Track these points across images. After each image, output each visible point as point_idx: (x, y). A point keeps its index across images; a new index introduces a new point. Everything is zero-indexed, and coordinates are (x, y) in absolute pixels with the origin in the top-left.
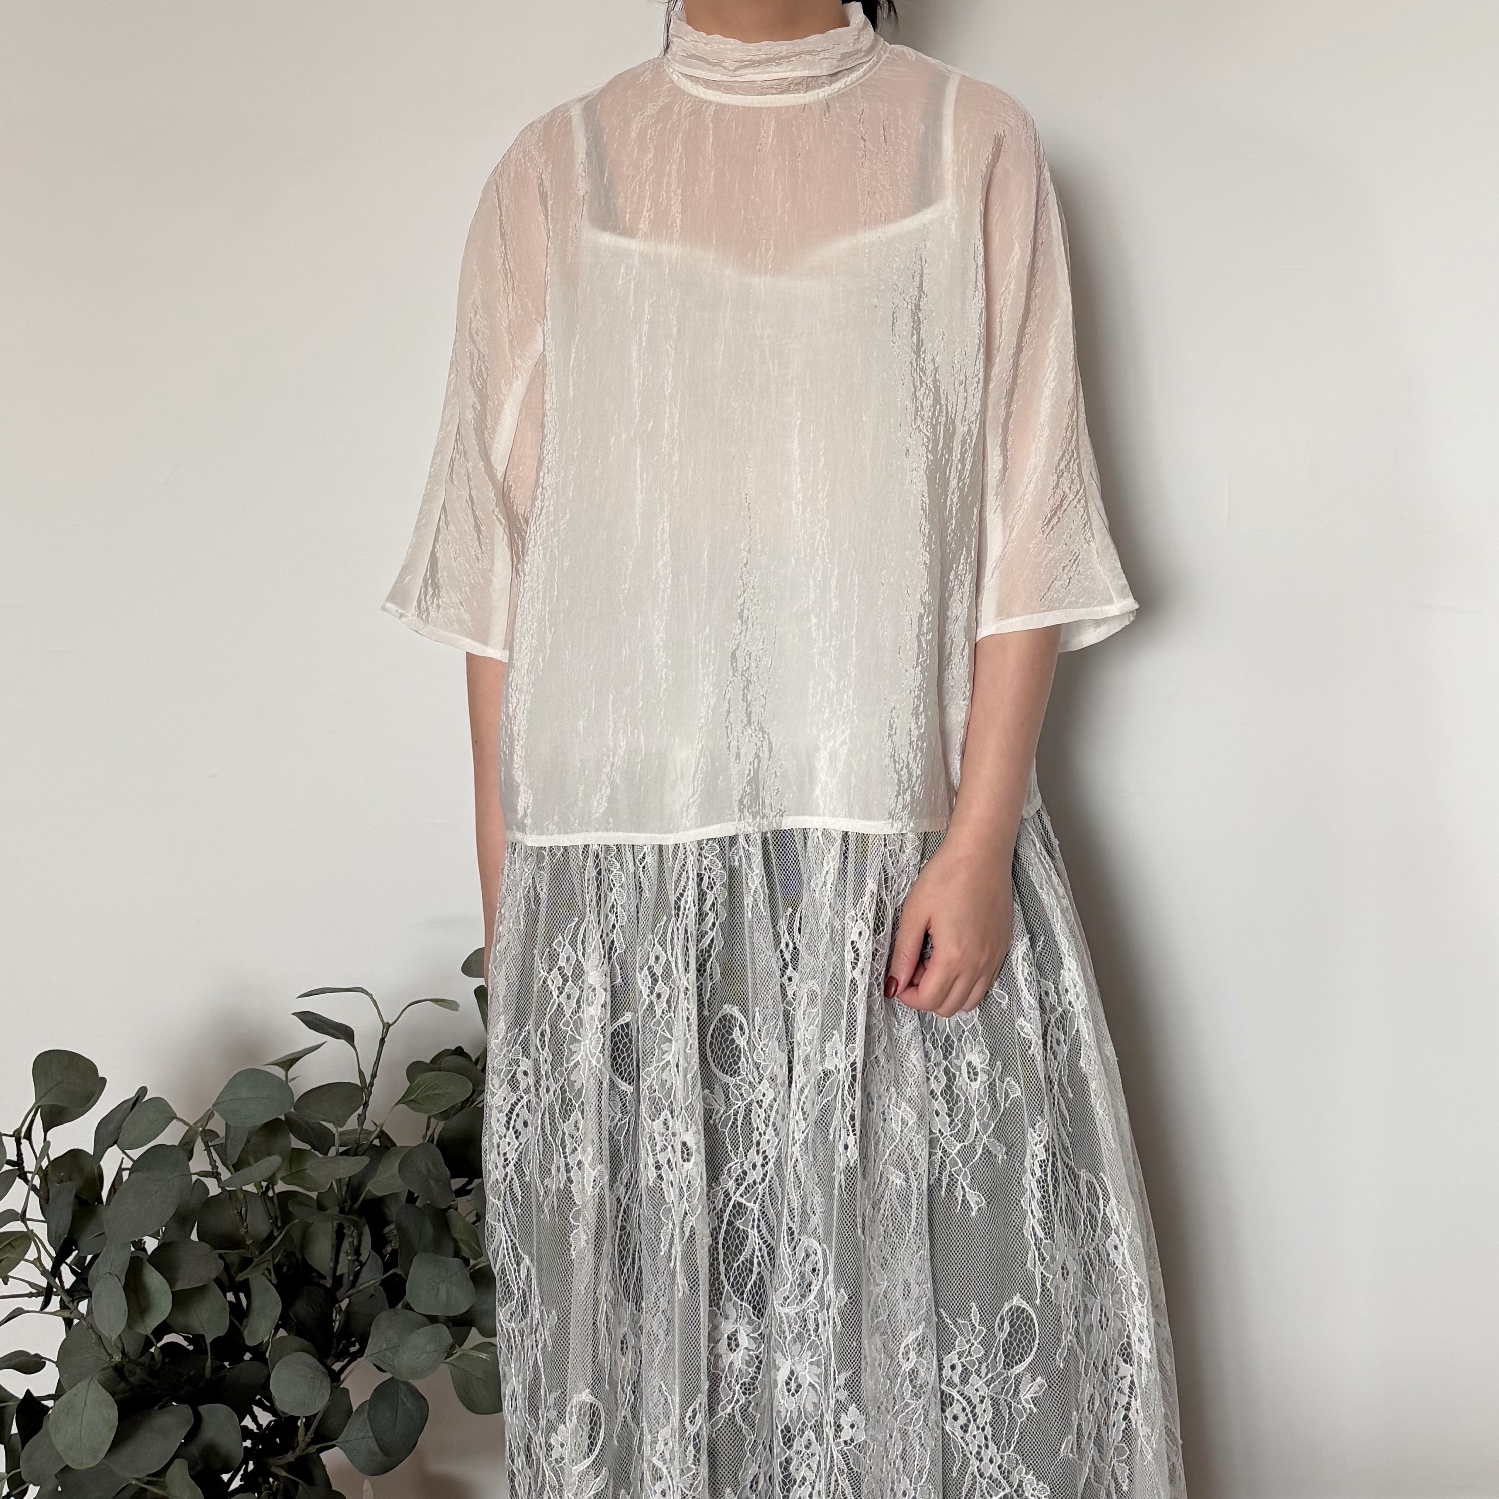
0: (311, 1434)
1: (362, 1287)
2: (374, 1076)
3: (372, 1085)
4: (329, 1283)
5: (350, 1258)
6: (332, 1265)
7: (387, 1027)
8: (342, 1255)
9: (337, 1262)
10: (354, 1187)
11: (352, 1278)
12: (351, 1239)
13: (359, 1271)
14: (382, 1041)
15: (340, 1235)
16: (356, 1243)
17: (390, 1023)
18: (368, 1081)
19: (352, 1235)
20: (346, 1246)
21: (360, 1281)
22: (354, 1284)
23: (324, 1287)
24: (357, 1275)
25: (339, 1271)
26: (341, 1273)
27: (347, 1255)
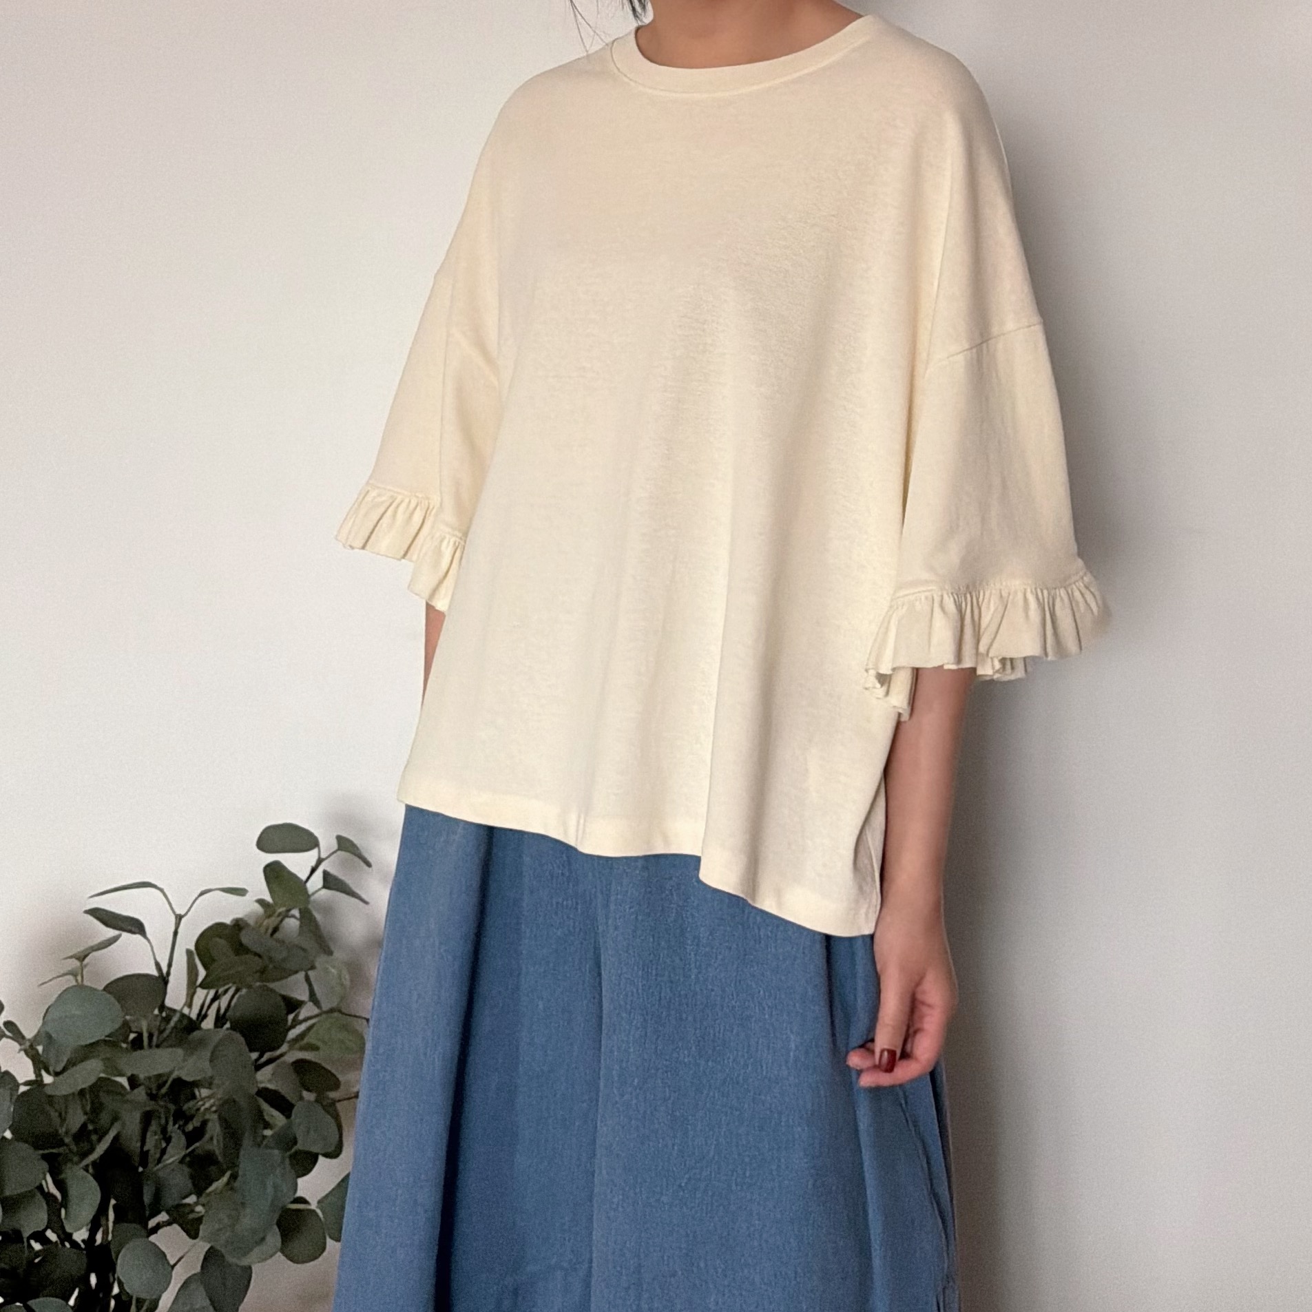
1: (168, 1163)
2: (170, 965)
3: (168, 973)
6: (139, 1144)
7: (179, 918)
8: (149, 1137)
9: (144, 1141)
11: (158, 1153)
12: (157, 1121)
14: (176, 933)
15: (147, 1118)
17: (183, 913)
18: (165, 970)
19: (158, 1118)
20: (154, 1127)
21: (166, 1157)
22: (160, 1160)
24: (163, 1152)
25: (145, 1148)
26: (148, 1151)
27: (155, 1134)
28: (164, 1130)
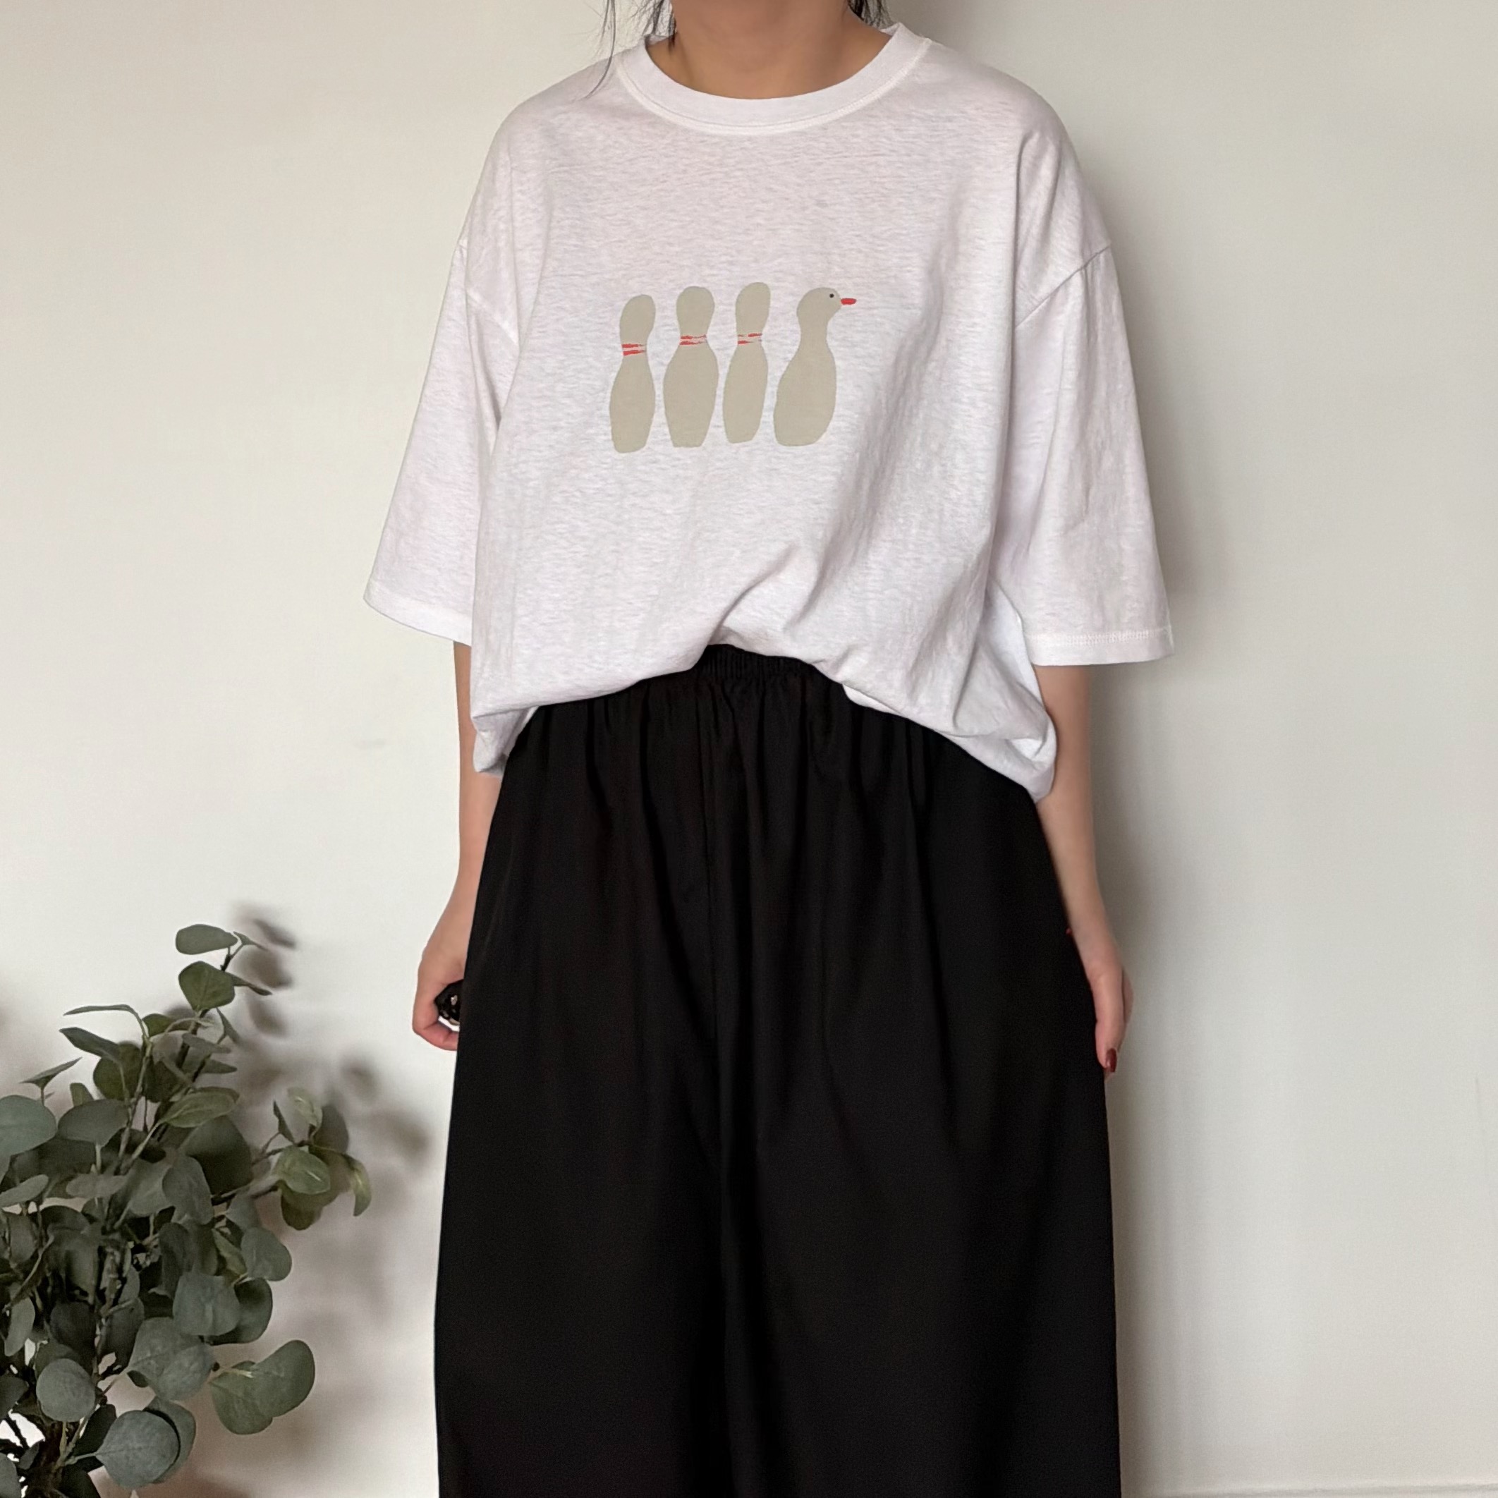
0: (72, 1445)
1: (123, 1306)
4: (90, 1299)
5: (112, 1276)
6: (94, 1282)
8: (105, 1275)
9: (99, 1279)
10: (117, 1204)
11: (113, 1296)
12: (111, 1258)
13: (122, 1288)
15: (102, 1253)
16: (118, 1260)
19: (112, 1254)
20: (108, 1265)
21: (121, 1300)
22: (115, 1302)
23: (86, 1302)
24: (119, 1292)
25: (101, 1287)
26: (104, 1289)
27: (109, 1272)
28: (120, 1270)
